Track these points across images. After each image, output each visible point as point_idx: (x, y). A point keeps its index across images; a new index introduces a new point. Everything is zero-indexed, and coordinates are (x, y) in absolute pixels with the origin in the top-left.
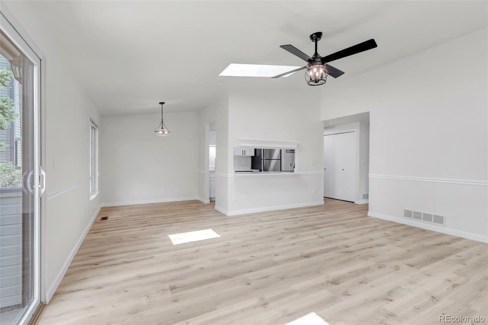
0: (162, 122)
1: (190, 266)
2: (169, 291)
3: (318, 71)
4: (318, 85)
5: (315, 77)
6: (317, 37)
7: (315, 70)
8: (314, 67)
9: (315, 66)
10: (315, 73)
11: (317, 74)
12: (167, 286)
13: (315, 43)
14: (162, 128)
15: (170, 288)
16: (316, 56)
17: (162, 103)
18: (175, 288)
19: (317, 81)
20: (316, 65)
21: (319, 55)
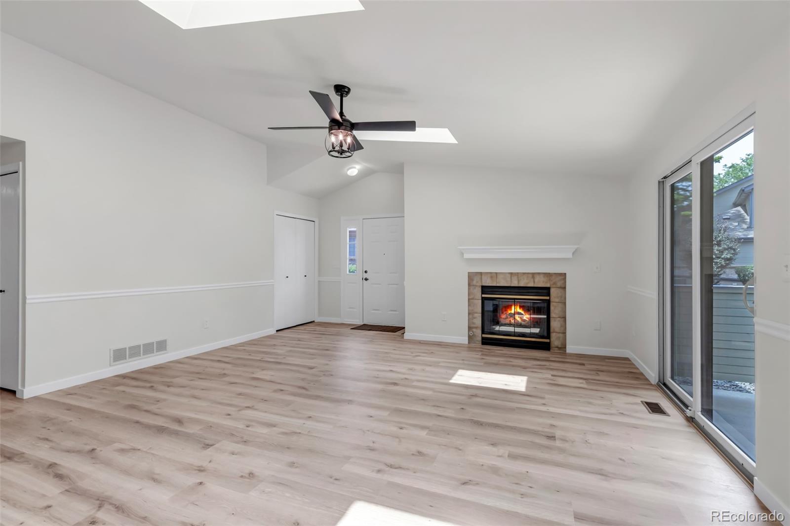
1: (508, 456)
2: (557, 437)
5: (340, 146)
9: (340, 131)
12: (558, 443)
13: (339, 97)
15: (555, 439)
16: (341, 117)
18: (548, 436)
19: (343, 152)
21: (345, 116)
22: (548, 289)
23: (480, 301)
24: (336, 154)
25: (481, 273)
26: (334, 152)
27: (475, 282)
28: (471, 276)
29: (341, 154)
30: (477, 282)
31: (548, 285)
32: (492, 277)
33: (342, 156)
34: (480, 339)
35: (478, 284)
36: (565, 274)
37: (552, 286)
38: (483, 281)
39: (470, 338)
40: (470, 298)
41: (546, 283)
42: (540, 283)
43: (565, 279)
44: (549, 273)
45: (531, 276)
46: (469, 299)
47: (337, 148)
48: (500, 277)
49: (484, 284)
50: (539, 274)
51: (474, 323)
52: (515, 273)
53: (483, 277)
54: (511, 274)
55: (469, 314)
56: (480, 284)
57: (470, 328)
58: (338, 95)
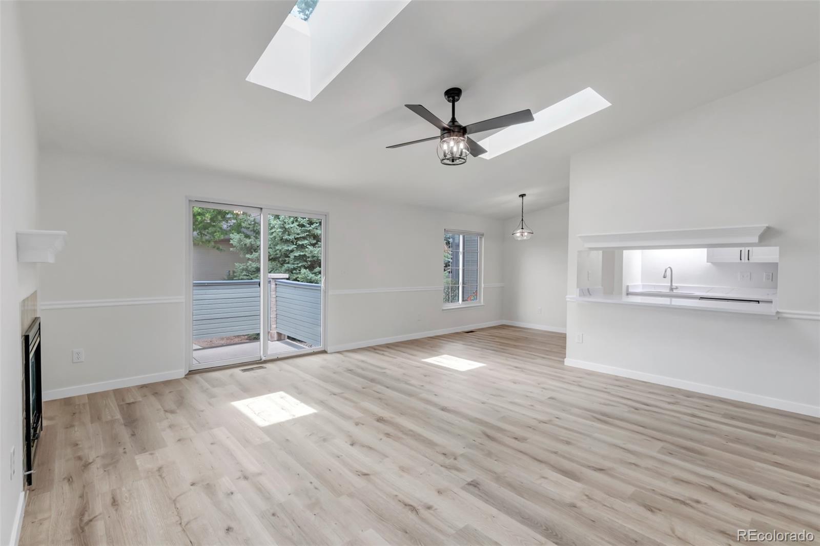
0: (522, 220)
3: (455, 145)
4: (454, 165)
5: (452, 153)
6: (453, 94)
7: (452, 143)
9: (452, 138)
10: (452, 148)
11: (455, 149)
13: (451, 104)
14: (522, 228)
16: (453, 124)
17: (522, 196)
19: (455, 159)
20: (454, 136)
21: (456, 121)
24: (448, 162)
26: (446, 160)
29: (453, 161)
33: (453, 163)
47: (448, 156)
58: (449, 101)
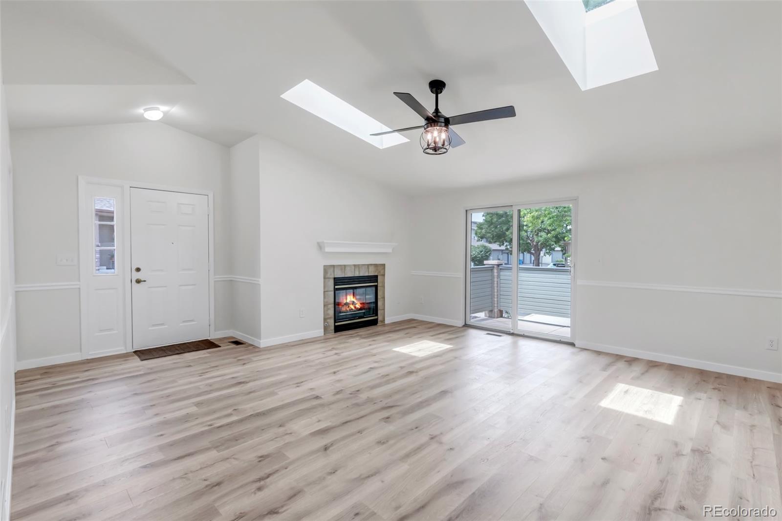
4: (436, 154)
5: (435, 143)
6: (437, 86)
7: (436, 133)
8: (434, 129)
10: (435, 138)
11: (438, 139)
13: (435, 95)
16: (437, 114)
19: (437, 148)
20: (437, 126)
22: (376, 277)
23: (333, 293)
24: (431, 151)
25: (334, 266)
26: (428, 150)
27: (328, 275)
28: (326, 269)
29: (436, 151)
30: (331, 274)
31: (376, 274)
32: (341, 269)
34: (333, 328)
35: (331, 277)
36: (385, 264)
37: (378, 275)
38: (335, 274)
39: (326, 329)
40: (326, 290)
41: (375, 272)
42: (372, 273)
43: (384, 268)
44: (376, 264)
45: (366, 266)
46: (324, 292)
47: (433, 145)
48: (348, 269)
49: (336, 277)
50: (371, 265)
51: (328, 314)
52: (357, 265)
53: (335, 269)
54: (355, 266)
55: (324, 306)
56: (333, 276)
57: (325, 320)
58: (433, 92)
